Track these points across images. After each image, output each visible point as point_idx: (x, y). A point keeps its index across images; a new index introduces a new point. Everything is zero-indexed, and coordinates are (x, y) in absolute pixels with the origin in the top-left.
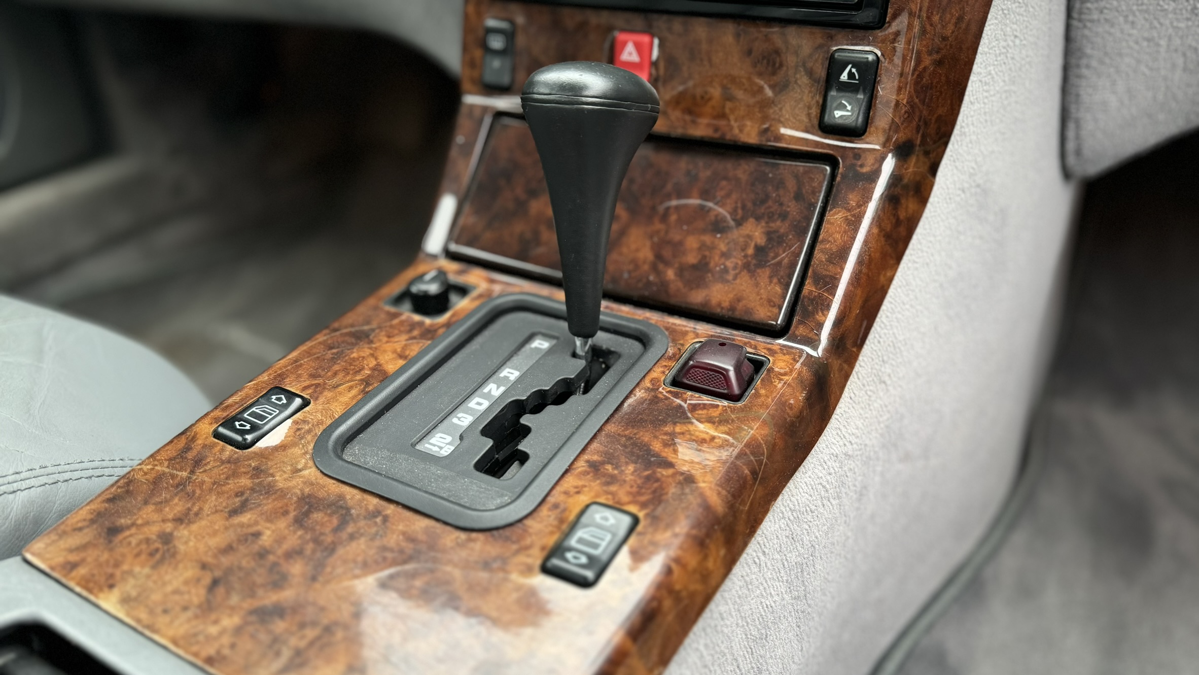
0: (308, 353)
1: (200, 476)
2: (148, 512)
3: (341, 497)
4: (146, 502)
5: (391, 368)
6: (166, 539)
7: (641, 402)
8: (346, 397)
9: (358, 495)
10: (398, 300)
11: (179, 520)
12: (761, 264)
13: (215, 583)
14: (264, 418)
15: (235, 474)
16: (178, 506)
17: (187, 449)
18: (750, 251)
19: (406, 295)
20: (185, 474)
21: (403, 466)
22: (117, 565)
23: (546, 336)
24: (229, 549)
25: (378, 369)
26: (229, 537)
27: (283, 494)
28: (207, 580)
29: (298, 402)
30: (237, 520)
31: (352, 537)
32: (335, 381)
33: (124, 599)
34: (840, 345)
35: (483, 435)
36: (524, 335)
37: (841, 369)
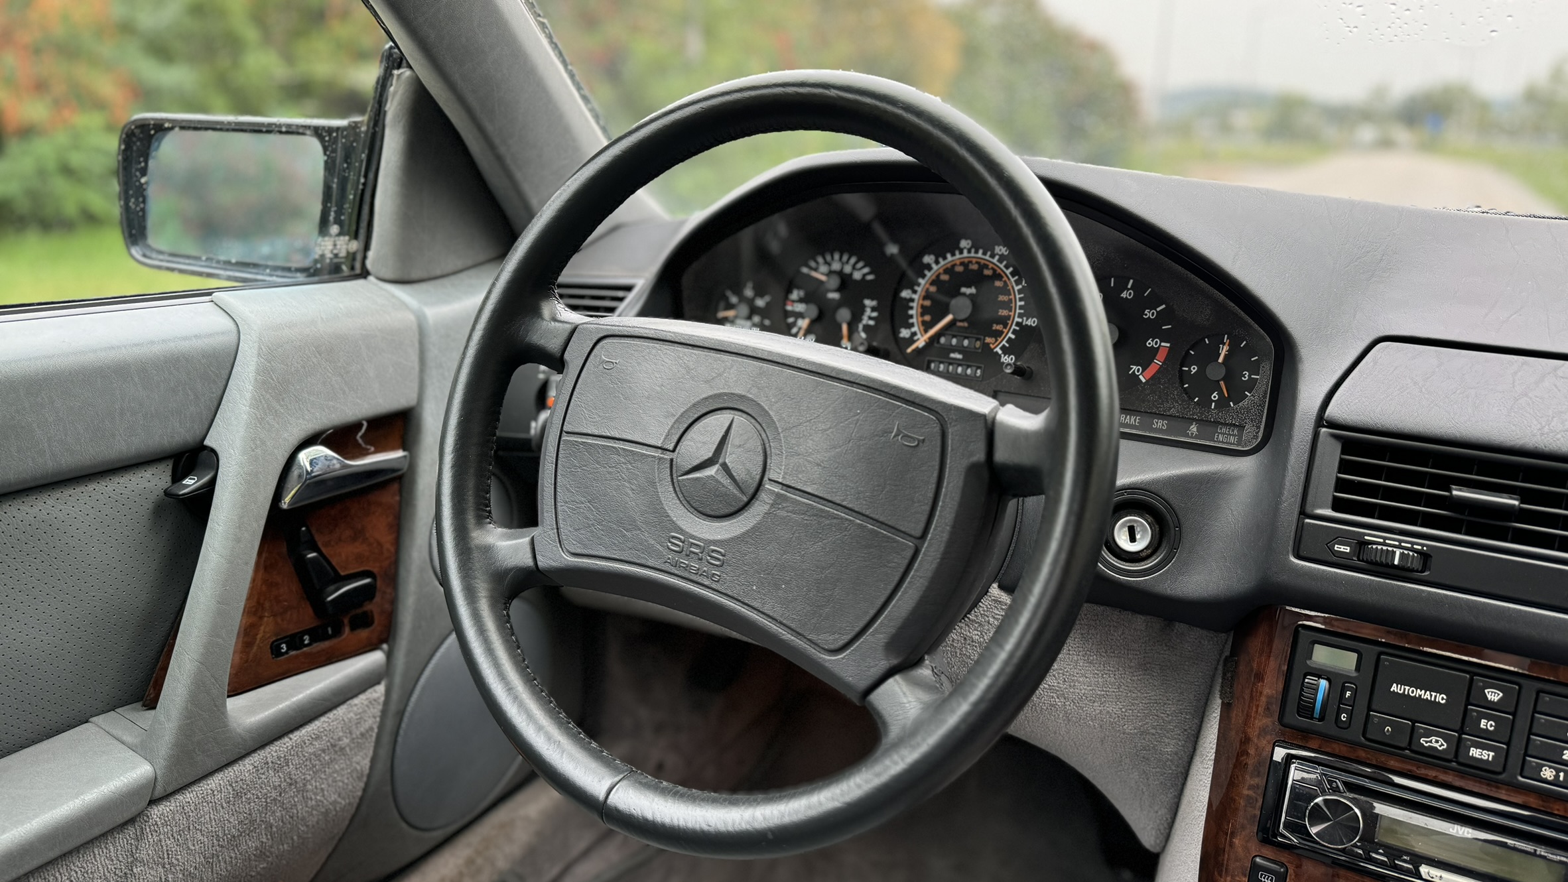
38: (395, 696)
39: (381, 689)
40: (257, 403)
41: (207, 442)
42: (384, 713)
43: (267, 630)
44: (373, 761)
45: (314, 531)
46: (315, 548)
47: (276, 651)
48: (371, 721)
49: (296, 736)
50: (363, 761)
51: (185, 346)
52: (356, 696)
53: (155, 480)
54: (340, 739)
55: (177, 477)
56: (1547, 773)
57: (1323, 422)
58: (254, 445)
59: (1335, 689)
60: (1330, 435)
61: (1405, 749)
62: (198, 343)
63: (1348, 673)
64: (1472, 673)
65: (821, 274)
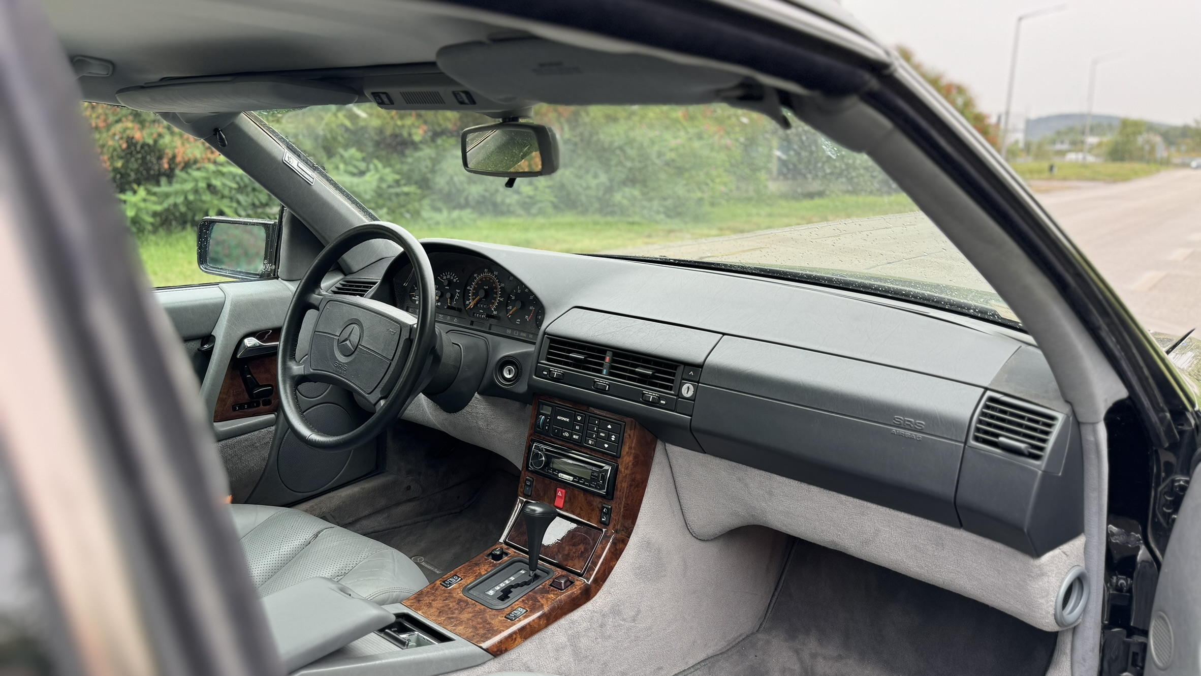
0: (463, 567)
1: (437, 592)
2: (426, 598)
3: (467, 600)
4: (425, 596)
5: (483, 573)
6: (430, 603)
7: (540, 588)
8: (471, 579)
9: (471, 600)
10: (488, 555)
11: (432, 600)
12: (581, 557)
13: (440, 612)
14: (452, 581)
15: (445, 593)
16: (432, 597)
17: (434, 586)
18: (580, 553)
19: (491, 554)
20: (434, 591)
21: (482, 596)
22: (421, 607)
23: (525, 570)
24: (443, 607)
25: (480, 573)
26: (443, 605)
27: (455, 598)
28: (439, 611)
29: (460, 579)
30: (445, 602)
31: (468, 608)
32: (469, 575)
33: (423, 613)
34: (595, 580)
35: (501, 591)
36: (519, 569)
37: (596, 587)
38: (279, 432)
39: (273, 428)
40: (229, 321)
41: (212, 334)
42: (274, 438)
43: (231, 401)
44: (270, 455)
45: (250, 368)
46: (250, 373)
47: (234, 410)
48: (269, 439)
49: (238, 438)
50: (265, 453)
51: (207, 302)
52: (263, 429)
53: (196, 345)
54: (255, 443)
55: (202, 345)
56: (590, 442)
57: (545, 333)
58: (227, 335)
59: (546, 419)
60: (547, 337)
61: (560, 437)
62: (212, 301)
63: (549, 414)
64: (575, 412)
65: (444, 280)
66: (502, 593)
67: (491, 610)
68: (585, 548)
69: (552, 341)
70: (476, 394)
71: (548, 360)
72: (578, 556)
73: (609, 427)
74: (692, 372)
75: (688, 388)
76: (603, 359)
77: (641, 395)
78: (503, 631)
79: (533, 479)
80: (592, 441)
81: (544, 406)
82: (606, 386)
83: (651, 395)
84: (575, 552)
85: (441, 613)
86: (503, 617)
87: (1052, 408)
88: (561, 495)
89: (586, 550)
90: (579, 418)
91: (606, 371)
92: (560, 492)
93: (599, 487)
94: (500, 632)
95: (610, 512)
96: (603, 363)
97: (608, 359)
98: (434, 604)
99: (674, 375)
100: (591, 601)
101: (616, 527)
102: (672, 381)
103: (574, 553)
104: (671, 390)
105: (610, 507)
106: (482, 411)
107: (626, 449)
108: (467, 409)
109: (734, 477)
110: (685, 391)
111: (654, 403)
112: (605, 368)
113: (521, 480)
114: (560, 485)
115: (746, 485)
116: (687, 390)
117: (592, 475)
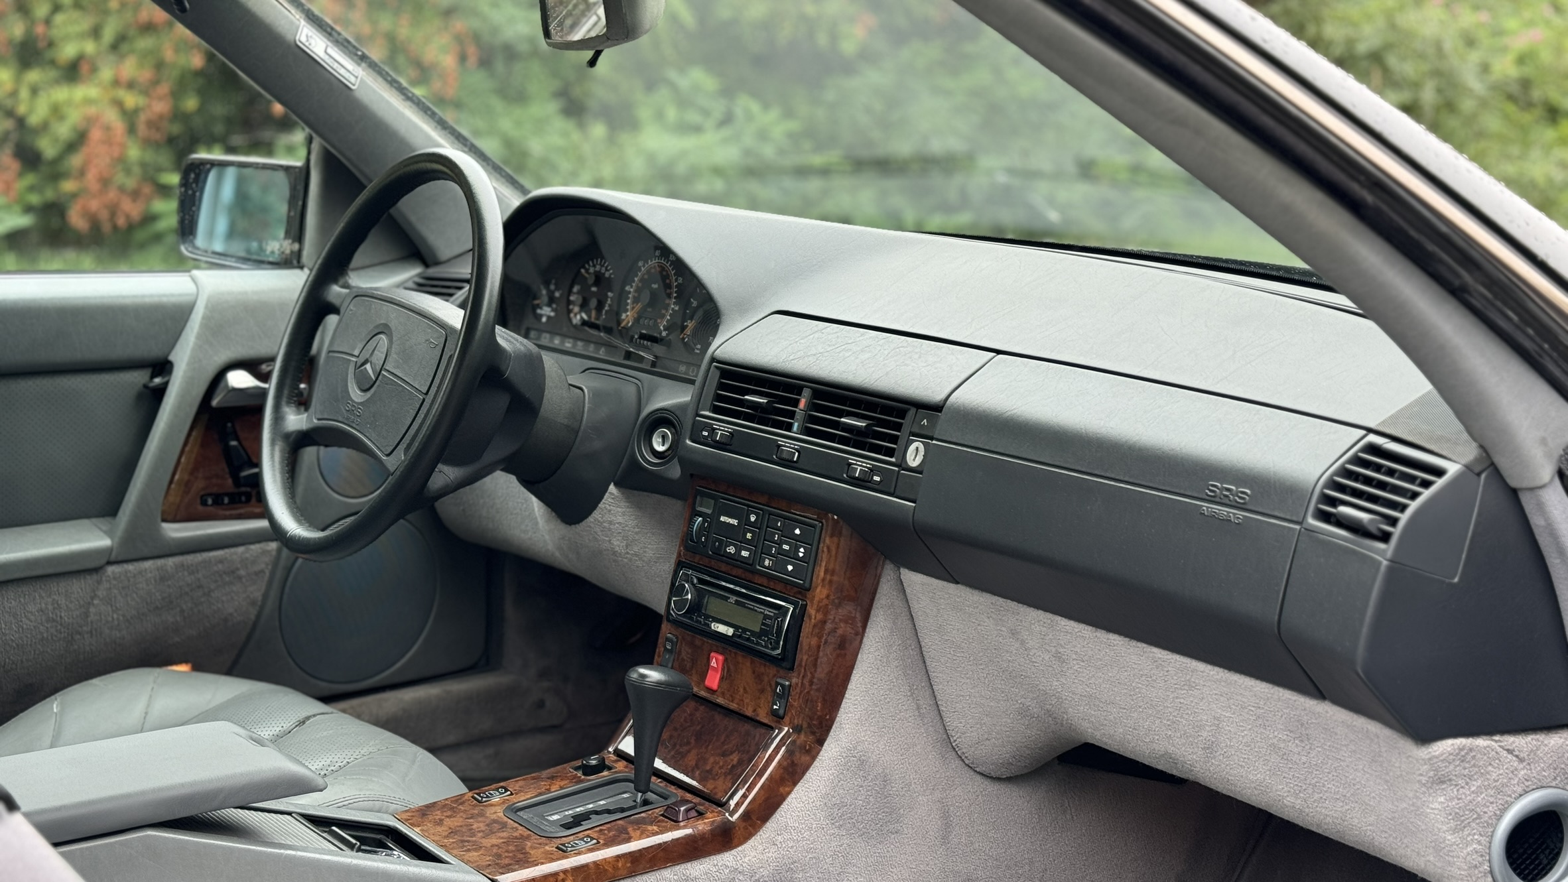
0: (524, 779)
1: (462, 806)
2: (438, 813)
3: (507, 822)
4: (438, 810)
5: (553, 790)
6: (441, 820)
8: (529, 795)
9: (512, 822)
10: (577, 766)
11: (447, 817)
13: (452, 832)
16: (449, 813)
17: (457, 801)
18: (730, 767)
19: (582, 766)
20: (455, 806)
21: (535, 819)
22: (423, 822)
23: (630, 793)
24: (461, 826)
25: (549, 789)
26: (464, 824)
27: (487, 817)
28: (450, 831)
30: (467, 820)
31: (503, 831)
32: (528, 790)
33: (421, 830)
34: (746, 816)
35: (572, 817)
36: (621, 791)
37: (745, 828)
40: (199, 337)
41: (171, 358)
42: (275, 564)
43: (199, 485)
44: (265, 596)
45: (237, 429)
46: (237, 439)
47: (203, 503)
48: (265, 567)
49: (205, 555)
50: (257, 592)
51: (165, 300)
52: (253, 543)
53: (138, 378)
54: (238, 569)
55: (153, 377)
56: (767, 563)
57: (713, 359)
58: (194, 361)
59: (704, 521)
60: (716, 367)
61: (723, 556)
62: (173, 300)
63: (709, 511)
64: (748, 506)
65: (589, 273)
66: (572, 820)
67: (539, 837)
68: (739, 760)
69: (725, 374)
70: (612, 488)
71: (716, 410)
72: (725, 773)
73: (797, 532)
74: (925, 420)
75: (917, 448)
76: (796, 403)
77: (847, 467)
78: (542, 863)
79: (677, 638)
80: (770, 560)
81: (705, 499)
82: (795, 453)
83: (860, 466)
84: (723, 766)
85: (453, 834)
86: (553, 847)
87: (1450, 456)
88: (715, 665)
89: (740, 762)
90: (753, 518)
91: (798, 426)
92: (714, 660)
93: (771, 645)
94: (537, 865)
95: (786, 692)
96: (795, 411)
97: (803, 403)
98: (448, 822)
99: (898, 427)
100: (734, 852)
101: (796, 721)
102: (894, 439)
103: (721, 768)
104: (891, 457)
105: (787, 683)
106: (620, 519)
107: (821, 572)
108: (596, 514)
109: (1003, 629)
110: (911, 455)
111: (862, 482)
112: (797, 422)
113: (660, 641)
114: (717, 646)
115: (1023, 642)
116: (915, 455)
117: (763, 624)
